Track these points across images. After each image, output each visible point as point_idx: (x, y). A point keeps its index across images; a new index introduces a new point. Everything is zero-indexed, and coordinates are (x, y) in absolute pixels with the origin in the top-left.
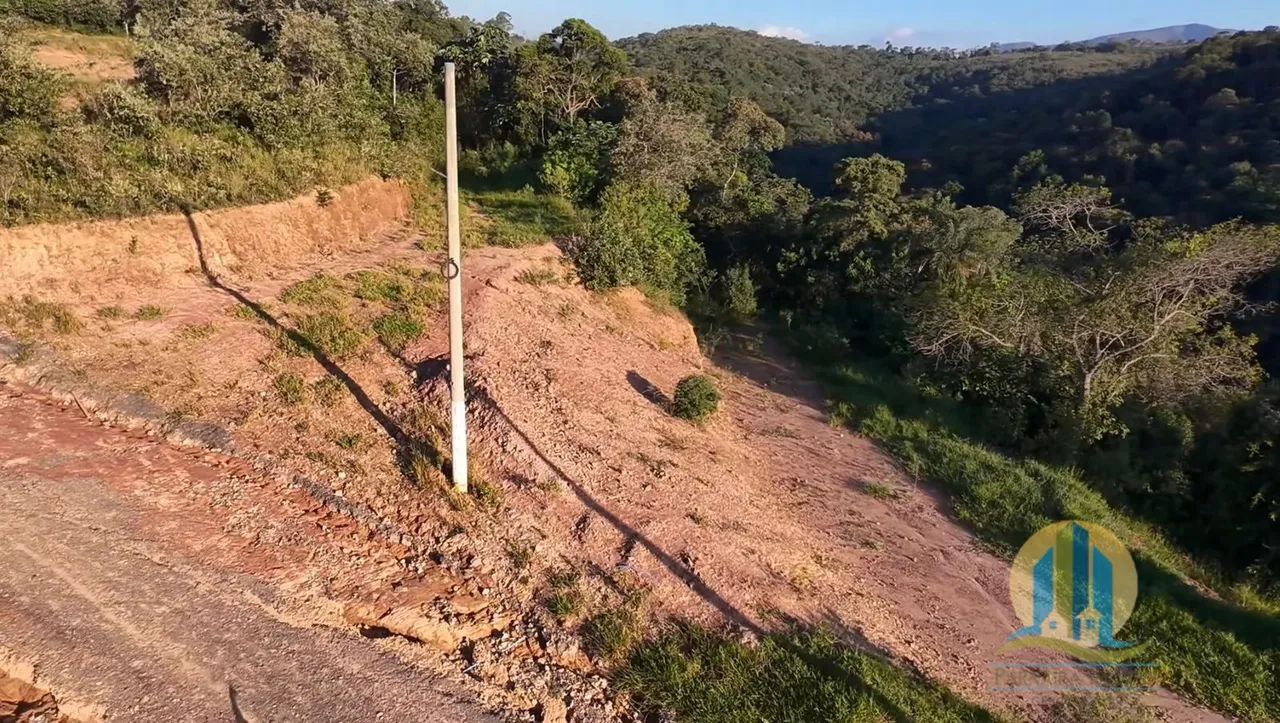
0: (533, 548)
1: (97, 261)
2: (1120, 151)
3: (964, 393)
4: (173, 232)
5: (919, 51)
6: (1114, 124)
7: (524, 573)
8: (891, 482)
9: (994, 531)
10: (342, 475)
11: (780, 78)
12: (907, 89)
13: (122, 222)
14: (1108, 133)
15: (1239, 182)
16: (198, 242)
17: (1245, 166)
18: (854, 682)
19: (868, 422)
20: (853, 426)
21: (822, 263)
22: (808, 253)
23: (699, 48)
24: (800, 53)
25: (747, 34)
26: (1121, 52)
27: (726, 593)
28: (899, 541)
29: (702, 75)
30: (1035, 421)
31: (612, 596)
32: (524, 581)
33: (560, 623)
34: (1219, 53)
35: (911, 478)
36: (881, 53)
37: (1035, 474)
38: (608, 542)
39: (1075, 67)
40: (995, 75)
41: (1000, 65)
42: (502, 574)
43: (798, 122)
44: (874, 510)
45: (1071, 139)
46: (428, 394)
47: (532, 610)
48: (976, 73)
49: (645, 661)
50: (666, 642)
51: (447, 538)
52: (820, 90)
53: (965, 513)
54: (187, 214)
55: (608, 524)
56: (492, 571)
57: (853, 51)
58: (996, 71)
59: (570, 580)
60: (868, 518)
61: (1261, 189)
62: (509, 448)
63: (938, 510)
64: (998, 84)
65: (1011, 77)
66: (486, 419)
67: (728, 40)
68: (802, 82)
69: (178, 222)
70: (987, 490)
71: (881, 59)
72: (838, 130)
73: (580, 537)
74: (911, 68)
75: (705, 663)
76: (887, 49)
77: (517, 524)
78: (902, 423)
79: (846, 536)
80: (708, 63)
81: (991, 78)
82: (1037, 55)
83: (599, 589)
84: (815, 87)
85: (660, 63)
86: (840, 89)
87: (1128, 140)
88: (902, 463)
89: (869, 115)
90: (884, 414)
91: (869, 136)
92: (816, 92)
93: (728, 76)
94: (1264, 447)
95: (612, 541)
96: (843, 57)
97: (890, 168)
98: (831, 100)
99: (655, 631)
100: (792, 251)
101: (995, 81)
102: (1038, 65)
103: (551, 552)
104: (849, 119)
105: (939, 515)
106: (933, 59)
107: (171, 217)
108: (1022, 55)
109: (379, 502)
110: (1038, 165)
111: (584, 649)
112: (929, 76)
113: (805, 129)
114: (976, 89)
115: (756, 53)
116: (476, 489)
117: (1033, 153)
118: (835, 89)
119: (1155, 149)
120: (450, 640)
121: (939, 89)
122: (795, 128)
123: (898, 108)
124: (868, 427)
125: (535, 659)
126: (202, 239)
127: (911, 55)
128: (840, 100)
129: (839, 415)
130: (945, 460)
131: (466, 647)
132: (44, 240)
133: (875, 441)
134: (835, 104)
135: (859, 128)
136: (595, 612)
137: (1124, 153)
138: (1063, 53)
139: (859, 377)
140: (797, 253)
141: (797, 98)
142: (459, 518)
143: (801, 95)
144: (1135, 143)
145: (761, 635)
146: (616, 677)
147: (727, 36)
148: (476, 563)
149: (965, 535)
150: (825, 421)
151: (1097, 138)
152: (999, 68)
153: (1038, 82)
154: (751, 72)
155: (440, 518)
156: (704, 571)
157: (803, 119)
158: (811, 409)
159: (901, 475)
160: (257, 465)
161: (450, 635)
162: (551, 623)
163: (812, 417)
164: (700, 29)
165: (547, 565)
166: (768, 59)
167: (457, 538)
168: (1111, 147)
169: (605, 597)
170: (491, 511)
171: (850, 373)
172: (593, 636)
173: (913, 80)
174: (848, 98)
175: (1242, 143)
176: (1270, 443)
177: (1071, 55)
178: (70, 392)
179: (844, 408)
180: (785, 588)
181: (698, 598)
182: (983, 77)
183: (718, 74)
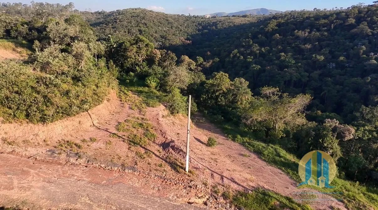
0: (207, 182)
1: (73, 128)
2: (255, 50)
3: (253, 130)
4: (86, 117)
5: (197, 16)
6: (253, 43)
7: (208, 187)
8: (247, 153)
9: (270, 161)
10: (164, 173)
11: (162, 25)
12: (196, 27)
13: (76, 117)
14: (252, 45)
15: (282, 58)
16: (91, 118)
17: (283, 54)
18: (270, 196)
19: (236, 139)
20: (234, 140)
21: (211, 98)
22: (208, 96)
23: (138, 16)
24: (166, 17)
25: (150, 11)
26: (248, 17)
27: (242, 184)
28: (254, 166)
29: (140, 25)
30: (267, 134)
31: (224, 188)
32: (208, 188)
33: (218, 195)
34: (274, 24)
35: (250, 151)
36: (188, 17)
37: (272, 147)
38: (218, 178)
39: (238, 21)
40: (218, 24)
41: (219, 21)
42: (203, 188)
43: (169, 38)
44: (246, 160)
45: (243, 46)
46: (168, 151)
47: (212, 193)
48: (213, 23)
49: (235, 199)
50: (237, 195)
51: (190, 182)
52: (174, 28)
53: (263, 158)
54: (87, 111)
55: (217, 174)
56: (202, 188)
57: (180, 16)
58: (218, 22)
59: (216, 186)
60: (246, 162)
61: (287, 60)
62: (192, 162)
63: (258, 158)
64: (219, 26)
65: (223, 24)
66: (184, 156)
67: (145, 13)
68: (168, 26)
69: (86, 114)
70: (266, 153)
71: (188, 19)
72: (180, 40)
73: (213, 178)
74: (196, 21)
75: (245, 197)
76: (189, 15)
77: (201, 178)
78: (244, 138)
79: (244, 166)
80: (141, 21)
81: (217, 24)
82: (228, 18)
83: (222, 187)
84: (172, 27)
85: (127, 21)
86: (179, 28)
87: (257, 47)
88: (247, 148)
89: (187, 35)
90: (239, 137)
91: (188, 42)
92: (172, 29)
93: (148, 25)
94: (312, 139)
95: (219, 178)
96: (177, 18)
97: (225, 76)
98: (176, 31)
99: (234, 193)
100: (204, 95)
101: (218, 25)
102: (229, 21)
103: (210, 182)
104: (182, 37)
105: (259, 159)
106: (202, 19)
107: (84, 113)
108: (224, 18)
109: (174, 178)
110: (237, 54)
111: (224, 199)
112: (201, 23)
113: (172, 40)
114: (214, 27)
115: (154, 18)
116: (190, 172)
117: (235, 50)
118: (177, 27)
119: (263, 49)
120: (201, 202)
121: (204, 28)
122: (169, 40)
123: (194, 33)
124: (237, 140)
125: (216, 202)
126: (92, 117)
127: (196, 17)
128: (179, 31)
129: (230, 138)
130: (255, 146)
131: (205, 203)
132: (60, 124)
133: (239, 143)
134: (178, 32)
135: (186, 40)
136: (223, 192)
137: (256, 50)
138: (234, 17)
139: (229, 127)
140: (206, 96)
141: (168, 31)
142: (190, 178)
143: (168, 30)
144: (258, 48)
145: (252, 191)
146: (231, 203)
147: (145, 12)
148: (198, 186)
149: (265, 163)
150: (228, 140)
151: (250, 46)
152: (219, 22)
153: (229, 26)
154: (154, 24)
155: (187, 179)
156: (236, 180)
157: (170, 37)
158: (223, 137)
159: (248, 151)
160: (146, 174)
161: (201, 201)
162: (216, 195)
163: (224, 139)
164: (136, 9)
165: (211, 184)
166: (158, 19)
167: (192, 182)
168: (253, 49)
169: (223, 189)
170: (195, 175)
171: (227, 126)
172: (225, 196)
173: (197, 25)
174: (181, 30)
175: (282, 48)
176: (312, 138)
177: (236, 18)
178: (97, 163)
179: (230, 136)
180: (249, 181)
181: (238, 186)
182: (215, 24)
183: (145, 24)
